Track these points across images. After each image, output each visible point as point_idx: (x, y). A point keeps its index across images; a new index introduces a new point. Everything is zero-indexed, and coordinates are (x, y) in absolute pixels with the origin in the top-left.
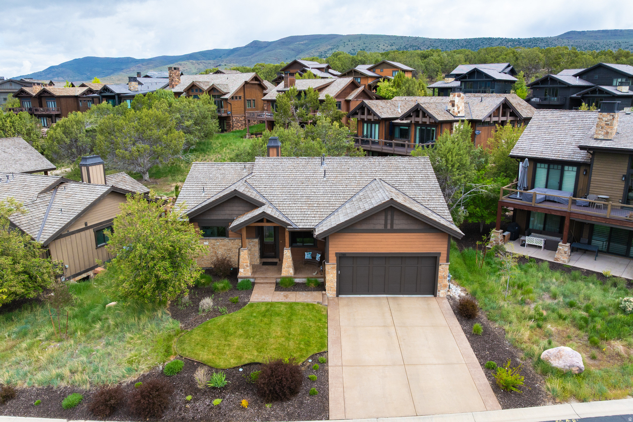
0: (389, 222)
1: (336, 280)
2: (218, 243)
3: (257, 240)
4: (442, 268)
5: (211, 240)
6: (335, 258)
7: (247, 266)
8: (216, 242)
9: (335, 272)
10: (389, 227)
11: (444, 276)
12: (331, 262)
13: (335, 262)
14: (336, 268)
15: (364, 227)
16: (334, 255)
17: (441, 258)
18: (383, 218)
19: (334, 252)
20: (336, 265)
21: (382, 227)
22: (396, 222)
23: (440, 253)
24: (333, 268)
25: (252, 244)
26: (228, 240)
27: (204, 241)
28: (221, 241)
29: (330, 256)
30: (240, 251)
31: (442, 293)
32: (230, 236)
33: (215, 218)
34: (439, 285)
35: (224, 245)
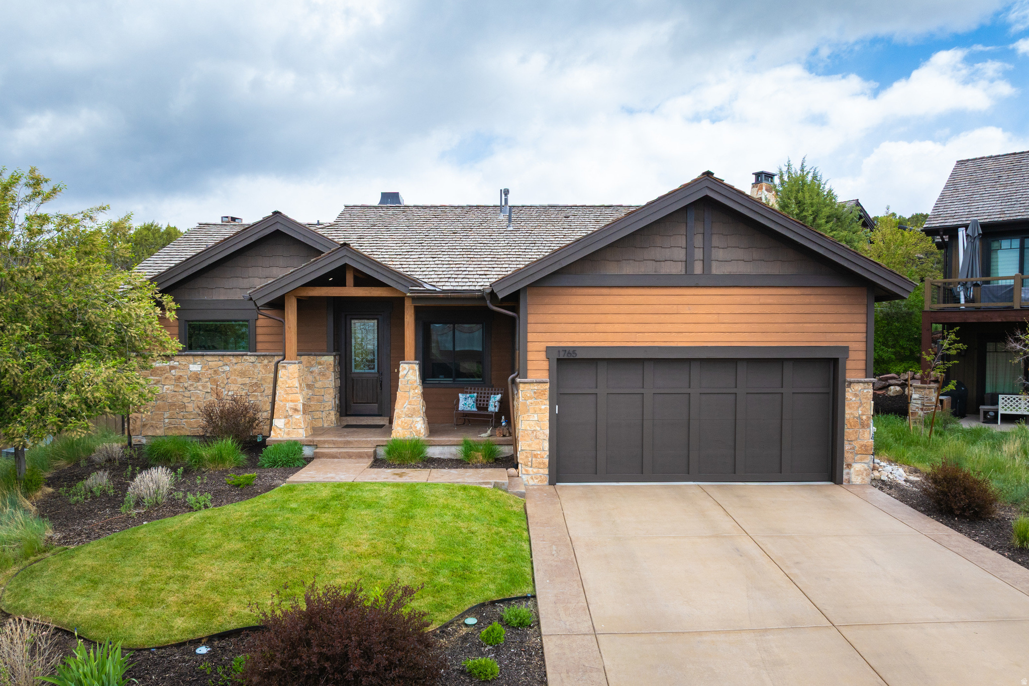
0: (698, 254)
1: (547, 432)
2: (227, 368)
3: (330, 359)
4: (856, 395)
5: (209, 359)
6: (545, 365)
7: (296, 410)
8: (221, 363)
9: (545, 406)
10: (698, 269)
11: (859, 417)
12: (532, 376)
13: (545, 376)
14: (547, 393)
15: (628, 269)
16: (543, 356)
17: (849, 365)
18: (682, 241)
19: (543, 346)
20: (547, 386)
21: (677, 269)
22: (718, 254)
23: (846, 349)
24: (538, 394)
25: (316, 369)
26: (253, 359)
27: (190, 363)
28: (234, 360)
29: (530, 356)
30: (279, 368)
31: (859, 473)
32: (259, 346)
33: (222, 298)
34: (847, 447)
35: (243, 374)
